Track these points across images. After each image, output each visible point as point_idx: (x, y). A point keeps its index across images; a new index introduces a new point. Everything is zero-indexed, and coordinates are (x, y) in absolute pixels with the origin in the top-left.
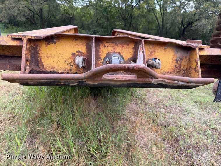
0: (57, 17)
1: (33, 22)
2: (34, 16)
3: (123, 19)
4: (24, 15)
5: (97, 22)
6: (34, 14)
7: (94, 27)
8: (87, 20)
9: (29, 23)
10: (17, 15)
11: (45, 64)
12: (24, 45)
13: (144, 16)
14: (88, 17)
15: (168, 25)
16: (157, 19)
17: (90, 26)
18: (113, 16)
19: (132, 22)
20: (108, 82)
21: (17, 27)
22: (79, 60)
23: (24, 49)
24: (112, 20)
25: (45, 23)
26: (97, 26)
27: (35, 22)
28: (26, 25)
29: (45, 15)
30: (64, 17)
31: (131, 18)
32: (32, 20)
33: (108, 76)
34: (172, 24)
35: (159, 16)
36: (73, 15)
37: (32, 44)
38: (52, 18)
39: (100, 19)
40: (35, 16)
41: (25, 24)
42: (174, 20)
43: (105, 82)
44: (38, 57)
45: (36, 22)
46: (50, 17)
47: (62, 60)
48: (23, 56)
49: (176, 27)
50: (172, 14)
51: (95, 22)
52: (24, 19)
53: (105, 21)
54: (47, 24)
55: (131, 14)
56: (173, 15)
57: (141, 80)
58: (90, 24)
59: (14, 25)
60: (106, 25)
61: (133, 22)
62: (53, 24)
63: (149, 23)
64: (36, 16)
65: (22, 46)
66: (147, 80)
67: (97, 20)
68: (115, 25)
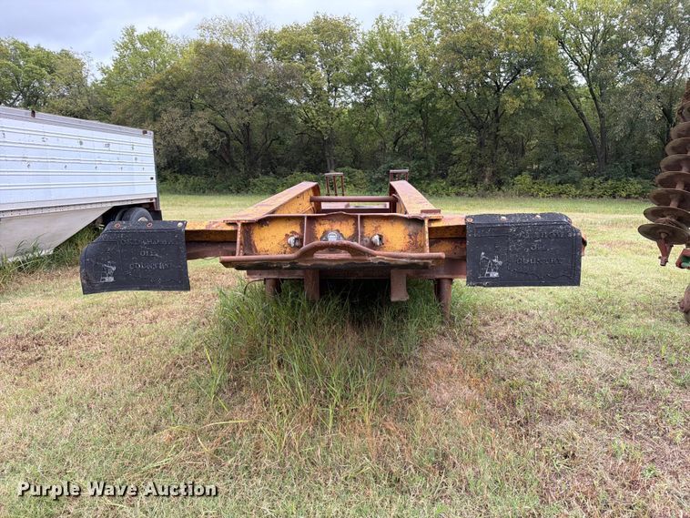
0: (290, 143)
1: (227, 160)
2: (228, 145)
3: (473, 125)
4: (205, 145)
5: (395, 143)
6: (229, 140)
7: (389, 158)
8: (367, 140)
9: (217, 162)
10: (188, 147)
11: (258, 248)
12: (239, 230)
13: (537, 113)
14: (371, 132)
15: (618, 128)
16: (581, 115)
17: (379, 156)
18: (444, 123)
19: (501, 133)
20: (321, 262)
21: (186, 176)
22: (291, 240)
23: (239, 233)
24: (442, 133)
25: (257, 159)
26: (399, 155)
27: (232, 161)
28: (210, 170)
29: (257, 138)
30: (306, 138)
31: (498, 121)
32: (223, 155)
33: (319, 255)
34: (631, 124)
35: (586, 104)
36: (329, 132)
37: (246, 227)
38: (275, 145)
39: (405, 134)
40: (232, 143)
41: (206, 166)
42: (637, 113)
43: (318, 262)
44: (251, 240)
45: (235, 160)
46: (268, 142)
47: (276, 243)
48: (238, 240)
49: (645, 134)
50: (628, 97)
51: (389, 145)
52: (204, 154)
53: (419, 137)
54: (263, 160)
55: (496, 111)
56: (632, 99)
57: (356, 258)
58: (378, 151)
59: (180, 172)
60: (422, 148)
61: (504, 131)
62: (278, 159)
63: (557, 130)
64: (234, 143)
65: (237, 231)
66: (362, 258)
67: (398, 136)
68: (451, 144)
